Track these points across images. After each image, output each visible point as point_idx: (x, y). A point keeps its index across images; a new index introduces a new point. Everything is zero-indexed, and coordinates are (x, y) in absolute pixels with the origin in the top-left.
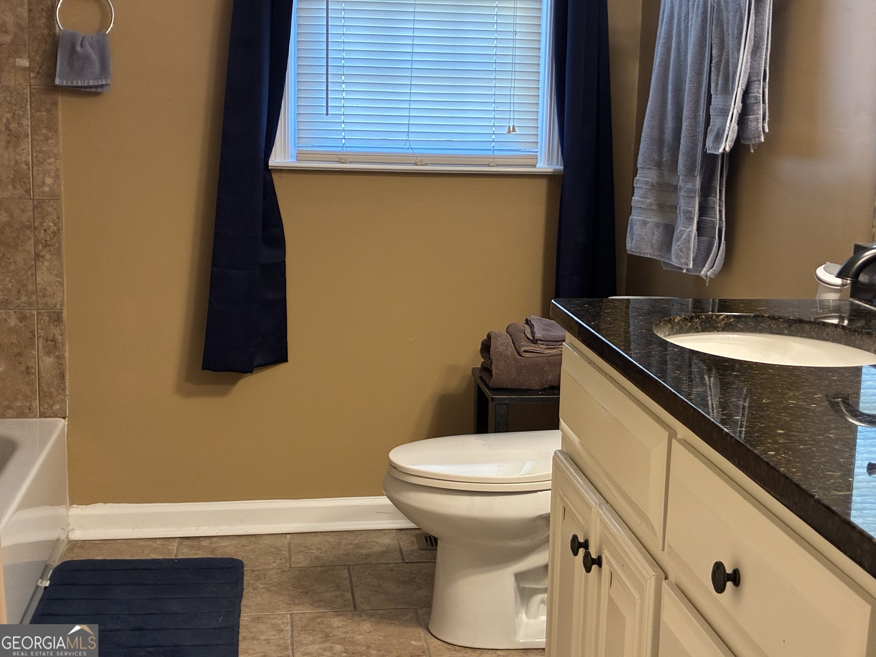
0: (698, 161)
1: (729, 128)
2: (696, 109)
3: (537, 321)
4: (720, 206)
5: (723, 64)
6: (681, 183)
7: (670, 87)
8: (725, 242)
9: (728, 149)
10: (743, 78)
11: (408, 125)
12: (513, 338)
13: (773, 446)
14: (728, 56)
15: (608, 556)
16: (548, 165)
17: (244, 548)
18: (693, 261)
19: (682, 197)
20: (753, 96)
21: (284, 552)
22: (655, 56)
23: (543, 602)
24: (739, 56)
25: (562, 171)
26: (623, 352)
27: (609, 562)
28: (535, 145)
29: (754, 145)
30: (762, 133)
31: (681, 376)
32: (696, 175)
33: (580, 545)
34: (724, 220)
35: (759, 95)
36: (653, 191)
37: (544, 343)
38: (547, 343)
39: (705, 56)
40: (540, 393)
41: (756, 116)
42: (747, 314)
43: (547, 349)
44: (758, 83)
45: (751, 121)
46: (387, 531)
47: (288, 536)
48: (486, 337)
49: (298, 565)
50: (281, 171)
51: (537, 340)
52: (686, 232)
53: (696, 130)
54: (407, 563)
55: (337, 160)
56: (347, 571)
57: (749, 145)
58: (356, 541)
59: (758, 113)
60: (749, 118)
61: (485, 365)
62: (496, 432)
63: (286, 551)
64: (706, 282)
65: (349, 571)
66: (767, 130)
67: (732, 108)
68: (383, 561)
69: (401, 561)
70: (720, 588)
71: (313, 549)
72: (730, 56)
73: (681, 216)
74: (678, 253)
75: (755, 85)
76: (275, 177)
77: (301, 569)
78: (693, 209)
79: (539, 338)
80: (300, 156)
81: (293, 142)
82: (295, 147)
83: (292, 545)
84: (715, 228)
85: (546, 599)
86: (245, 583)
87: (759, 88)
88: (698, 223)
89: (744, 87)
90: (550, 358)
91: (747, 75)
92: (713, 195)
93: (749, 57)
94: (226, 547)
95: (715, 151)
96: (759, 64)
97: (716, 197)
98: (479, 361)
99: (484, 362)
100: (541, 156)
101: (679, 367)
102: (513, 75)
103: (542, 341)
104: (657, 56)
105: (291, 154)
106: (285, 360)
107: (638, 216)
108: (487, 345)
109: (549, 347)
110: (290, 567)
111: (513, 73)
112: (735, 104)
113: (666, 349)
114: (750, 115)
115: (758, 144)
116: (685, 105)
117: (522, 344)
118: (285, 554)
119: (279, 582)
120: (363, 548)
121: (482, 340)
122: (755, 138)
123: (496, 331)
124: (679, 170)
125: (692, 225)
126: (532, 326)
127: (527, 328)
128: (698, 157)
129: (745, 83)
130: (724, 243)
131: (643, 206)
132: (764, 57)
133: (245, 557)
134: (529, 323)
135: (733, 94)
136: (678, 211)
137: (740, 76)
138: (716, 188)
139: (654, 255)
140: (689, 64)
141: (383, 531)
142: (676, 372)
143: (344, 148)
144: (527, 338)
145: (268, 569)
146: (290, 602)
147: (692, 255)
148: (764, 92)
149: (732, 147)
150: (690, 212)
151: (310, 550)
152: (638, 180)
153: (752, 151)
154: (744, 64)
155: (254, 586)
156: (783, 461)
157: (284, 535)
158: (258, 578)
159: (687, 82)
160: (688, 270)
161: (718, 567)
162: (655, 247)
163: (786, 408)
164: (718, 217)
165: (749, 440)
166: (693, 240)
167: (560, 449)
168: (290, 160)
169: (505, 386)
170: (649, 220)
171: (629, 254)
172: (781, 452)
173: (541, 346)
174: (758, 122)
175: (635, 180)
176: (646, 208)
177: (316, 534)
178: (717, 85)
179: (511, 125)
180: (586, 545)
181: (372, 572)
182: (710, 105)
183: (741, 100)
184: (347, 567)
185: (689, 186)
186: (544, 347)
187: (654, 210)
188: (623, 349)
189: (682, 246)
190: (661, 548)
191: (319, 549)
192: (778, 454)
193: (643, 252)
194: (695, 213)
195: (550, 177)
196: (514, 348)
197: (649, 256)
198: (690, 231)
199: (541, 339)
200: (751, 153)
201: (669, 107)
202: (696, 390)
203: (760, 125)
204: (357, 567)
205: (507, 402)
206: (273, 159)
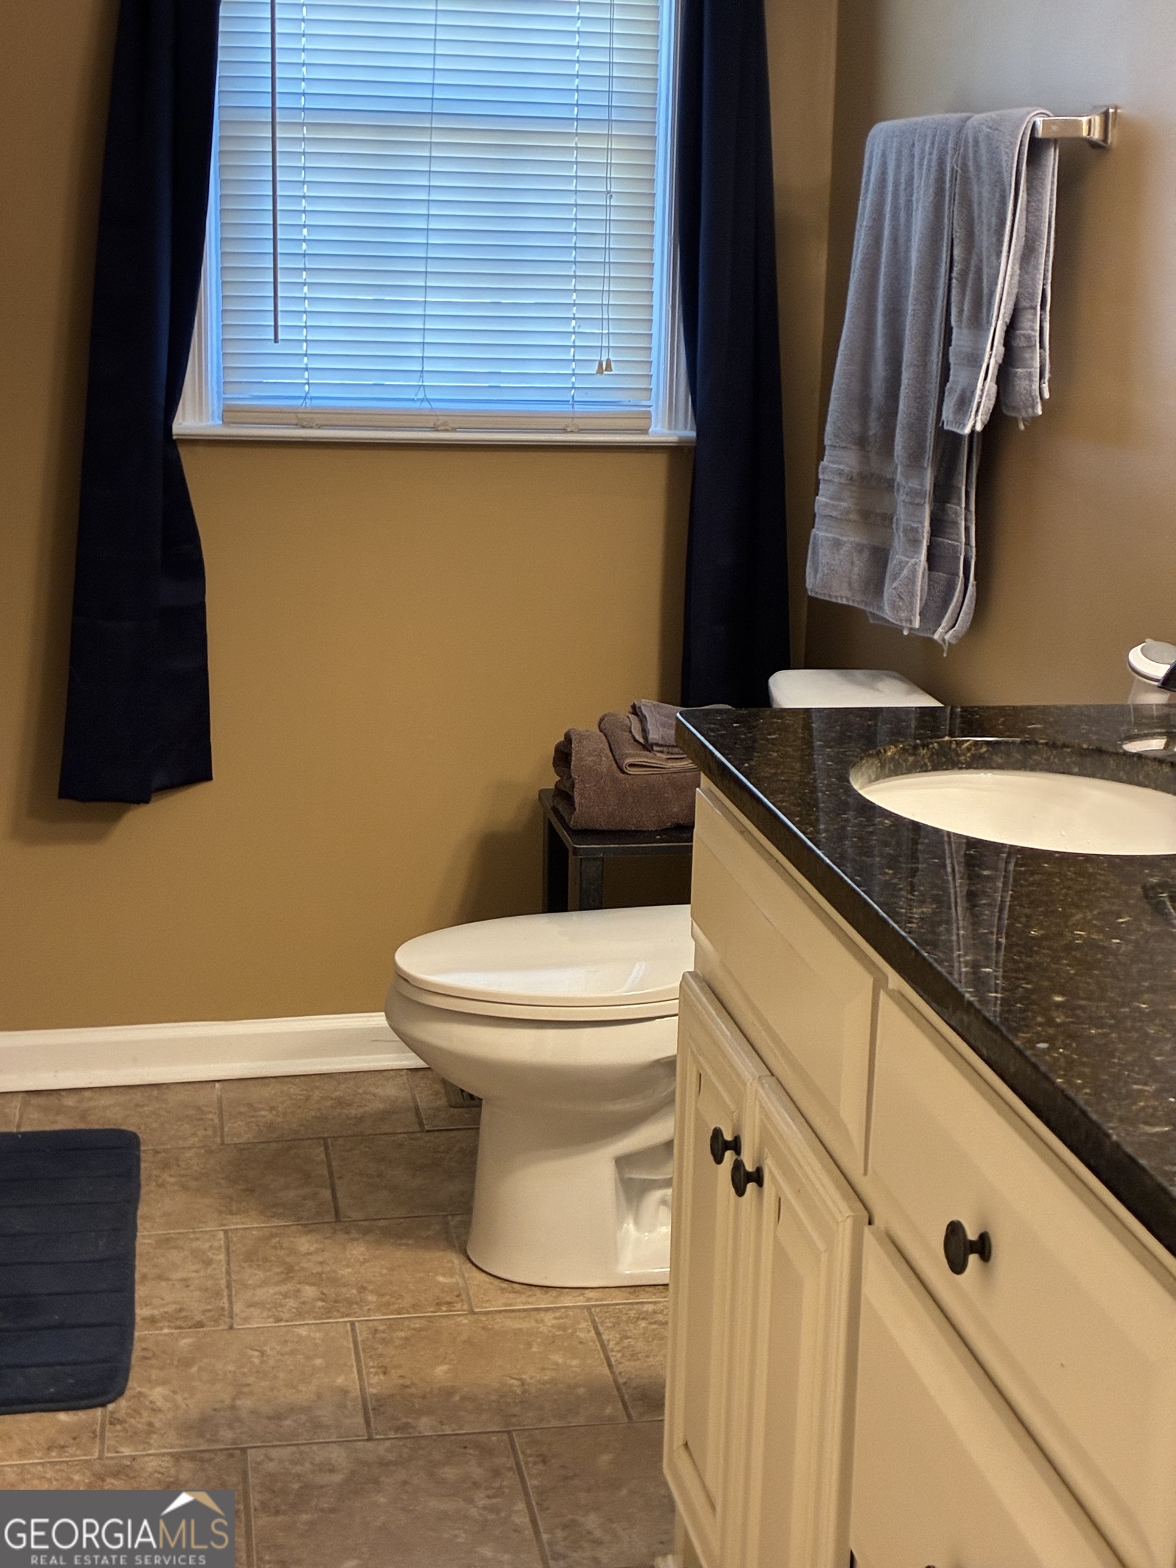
0: (929, 441)
1: (982, 391)
2: (925, 350)
3: (653, 709)
4: (966, 520)
5: (971, 276)
6: (899, 478)
7: (881, 306)
8: (975, 583)
9: (979, 428)
10: (1007, 304)
11: (421, 360)
12: (611, 740)
13: (1046, 1032)
14: (981, 261)
15: (773, 1169)
16: (670, 428)
17: (140, 1110)
18: (920, 615)
19: (902, 503)
20: (1024, 335)
21: (210, 1116)
22: (855, 249)
23: (664, 1202)
24: (1000, 263)
25: (695, 440)
26: (797, 828)
27: (773, 1179)
28: (645, 394)
29: (1024, 420)
30: (1039, 400)
31: (895, 881)
32: (926, 465)
33: (727, 1146)
34: (973, 543)
35: (1033, 333)
36: (853, 488)
37: (665, 749)
38: (670, 750)
39: (941, 256)
40: (658, 837)
41: (1029, 370)
42: (1011, 740)
43: (669, 761)
44: (1033, 311)
45: (1020, 379)
46: (391, 1073)
47: (217, 1085)
48: (562, 739)
49: (236, 1140)
50: (194, 442)
51: (652, 745)
52: (910, 564)
53: (924, 387)
54: (428, 1131)
55: (295, 422)
56: (322, 1148)
57: (1016, 419)
58: (338, 1093)
59: (1032, 364)
60: (1017, 372)
61: (562, 787)
62: (582, 908)
63: (215, 1113)
64: (943, 651)
65: (326, 1148)
66: (1047, 395)
67: (987, 356)
68: (386, 1128)
69: (416, 1128)
70: (957, 1266)
71: (261, 1109)
72: (985, 262)
73: (899, 536)
74: (895, 601)
75: (1028, 315)
76: (183, 452)
77: (242, 1146)
78: (920, 525)
79: (655, 741)
80: (230, 414)
81: (215, 389)
82: (219, 397)
83: (224, 1102)
84: (959, 558)
85: (669, 1198)
86: (143, 1175)
87: (1033, 321)
88: (929, 549)
89: (1008, 320)
90: (675, 775)
91: (1013, 298)
92: (955, 501)
93: (1017, 267)
94: (106, 1108)
95: (958, 428)
96: (1034, 279)
97: (959, 504)
98: (551, 780)
99: (559, 781)
100: (657, 414)
101: (893, 862)
102: (607, 270)
103: (661, 746)
104: (858, 248)
105: (213, 412)
106: (207, 776)
107: (826, 531)
108: (563, 752)
109: (673, 756)
110: (223, 1143)
111: (607, 266)
112: (992, 349)
113: (870, 820)
114: (1018, 368)
115: (1033, 418)
116: (906, 342)
117: (627, 752)
118: (212, 1120)
119: (203, 1171)
120: (350, 1105)
121: (557, 742)
122: (1026, 408)
123: (581, 728)
124: (896, 454)
125: (918, 552)
126: (642, 720)
127: (634, 721)
128: (929, 435)
129: (1010, 312)
130: (973, 585)
131: (834, 514)
132: (1042, 267)
133: (143, 1127)
134: (639, 714)
135: (989, 329)
136: (894, 526)
137: (1001, 300)
138: (960, 489)
139: (853, 601)
140: (913, 270)
141: (385, 1073)
142: (887, 870)
143: (308, 401)
144: (636, 740)
145: (184, 1148)
146: (223, 1209)
147: (918, 606)
148: (1041, 328)
149: (986, 422)
150: (915, 530)
151: (256, 1111)
152: (825, 468)
153: (1022, 427)
154: (1008, 278)
155: (160, 1181)
156: (1062, 1062)
157: (211, 1085)
158: (165, 1166)
159: (910, 299)
160: (911, 629)
161: (954, 1229)
162: (856, 586)
163: (1069, 947)
164: (963, 540)
165: (1007, 1019)
166: (920, 580)
167: (692, 969)
168: (211, 423)
169: (597, 827)
170: (844, 539)
171: (809, 597)
172: (1059, 1043)
173: (658, 755)
174: (1031, 381)
175: (820, 468)
176: (839, 517)
177: (267, 1081)
178: (961, 311)
179: (604, 358)
180: (735, 1145)
181: (367, 1149)
182: (950, 345)
183: (1002, 341)
184: (322, 1142)
185: (914, 484)
186: (664, 756)
187: (855, 521)
188: (798, 822)
189: (902, 590)
190: (862, 1171)
191: (272, 1108)
192: (1053, 1047)
193: (836, 594)
194: (923, 532)
195: (674, 451)
196: (612, 758)
197: (845, 602)
198: (916, 564)
199: (660, 743)
200: (1021, 431)
201: (880, 341)
202: (920, 911)
203: (1036, 386)
204: (341, 1141)
205: (601, 855)
206: (180, 421)
